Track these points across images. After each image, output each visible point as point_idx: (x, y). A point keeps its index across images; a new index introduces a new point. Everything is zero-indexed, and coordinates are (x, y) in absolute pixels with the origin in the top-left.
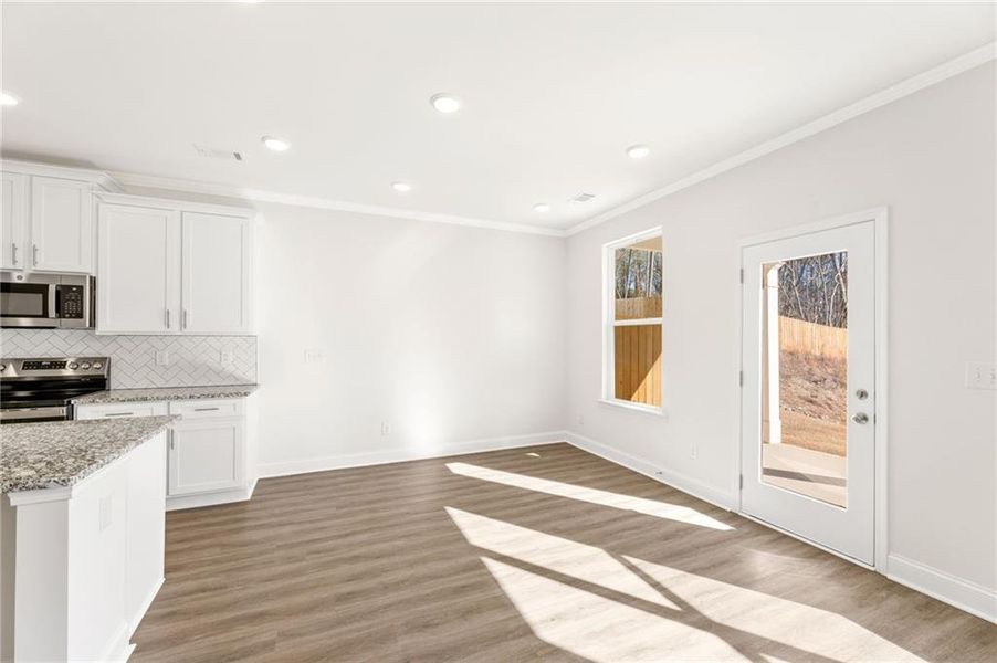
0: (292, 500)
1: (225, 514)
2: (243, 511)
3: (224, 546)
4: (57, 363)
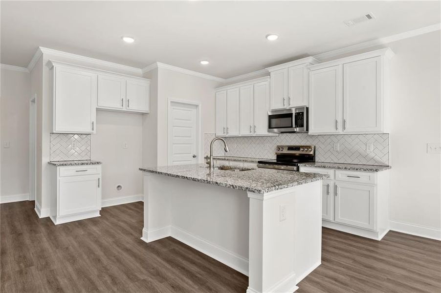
0: (411, 253)
1: (362, 244)
2: (377, 247)
3: (355, 261)
4: (297, 148)
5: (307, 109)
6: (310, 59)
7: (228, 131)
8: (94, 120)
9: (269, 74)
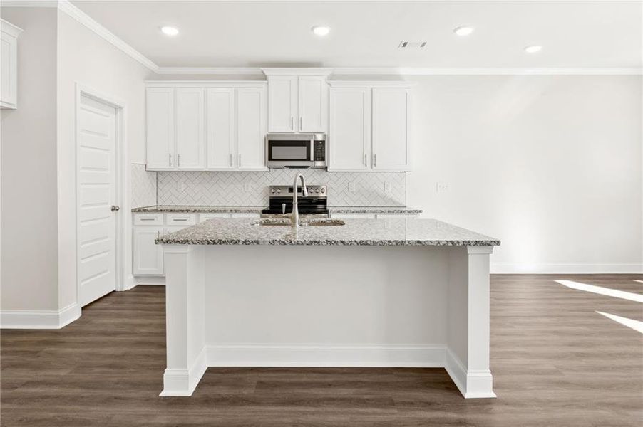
7: (180, 163)
9: (264, 78)
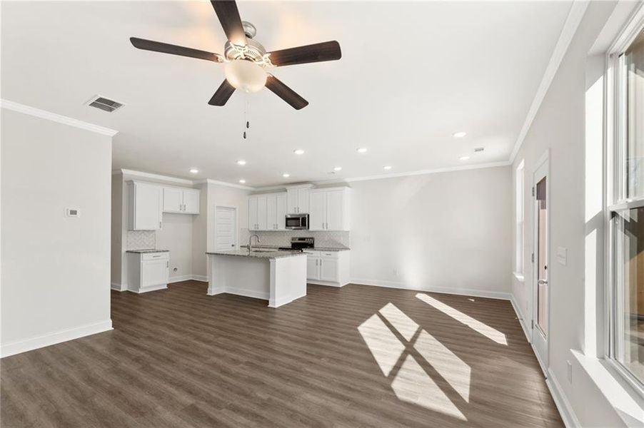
4: (304, 239)
5: (308, 215)
6: (310, 185)
8: (161, 221)
9: (286, 191)
